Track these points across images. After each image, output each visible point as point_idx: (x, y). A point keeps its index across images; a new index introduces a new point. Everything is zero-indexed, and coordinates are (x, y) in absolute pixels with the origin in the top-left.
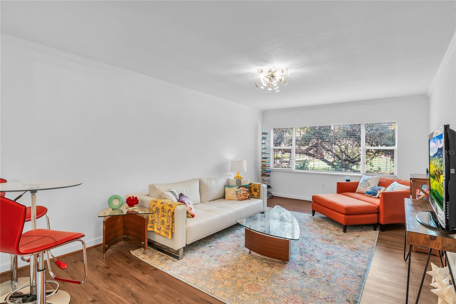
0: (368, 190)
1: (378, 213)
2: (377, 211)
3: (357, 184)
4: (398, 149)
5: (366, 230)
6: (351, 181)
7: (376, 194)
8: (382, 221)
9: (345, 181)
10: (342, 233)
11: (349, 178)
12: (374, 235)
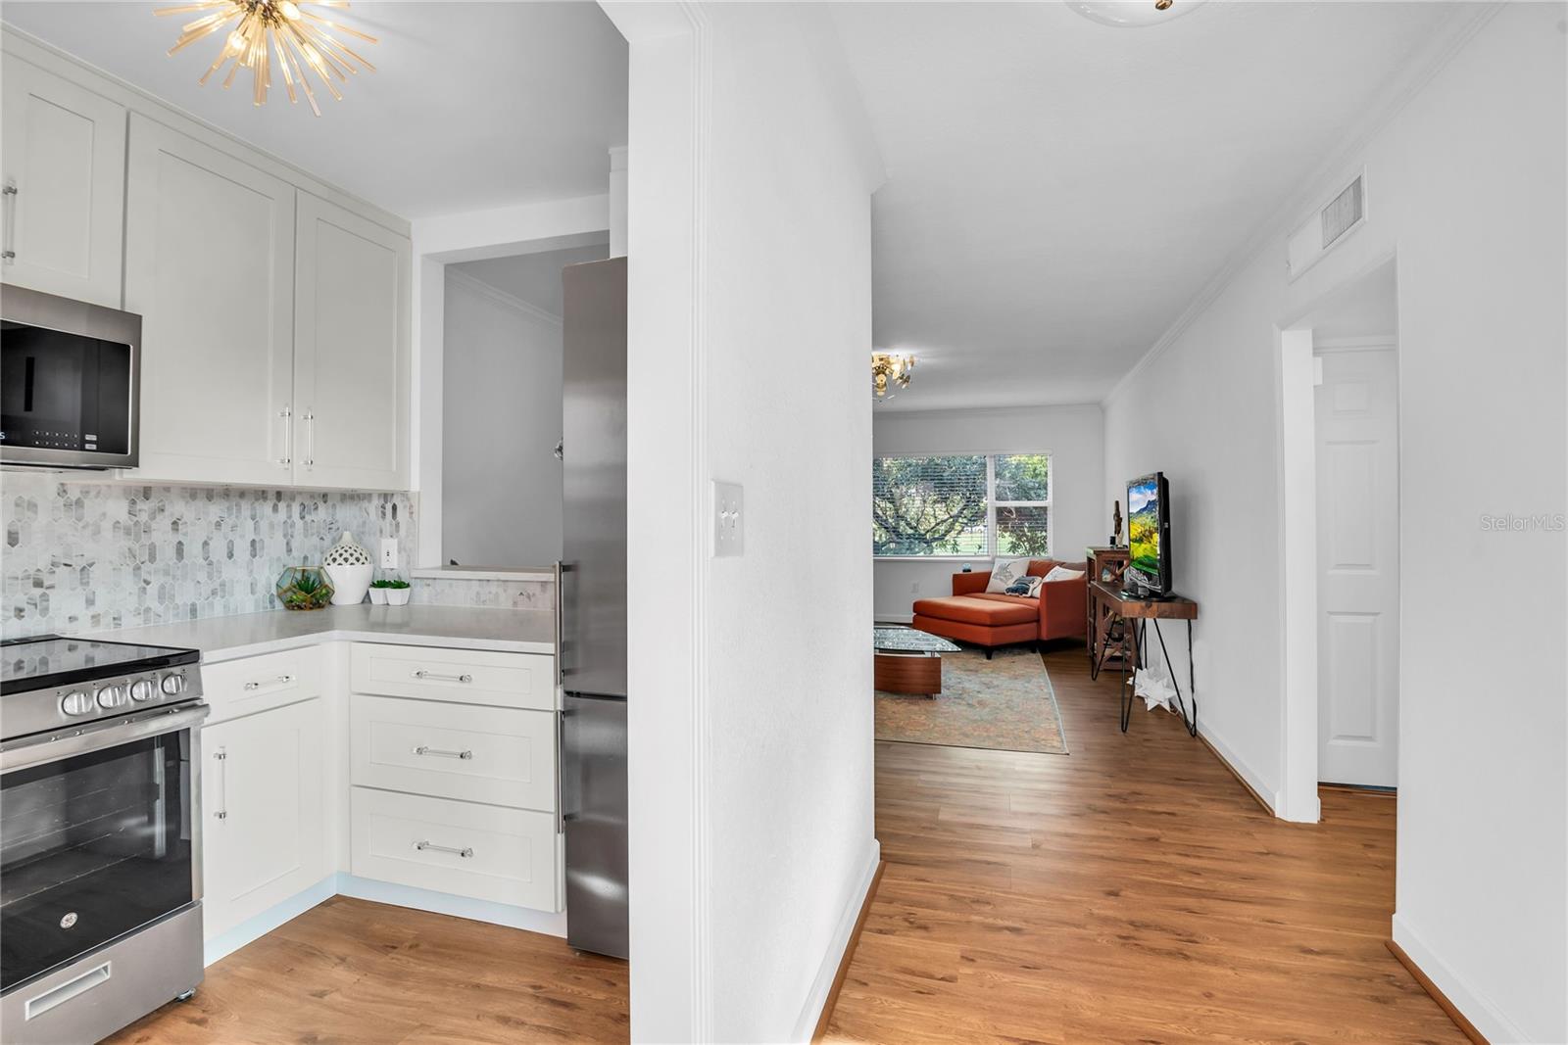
0: (1011, 584)
1: (1038, 621)
2: (1034, 617)
3: (986, 577)
4: (1054, 506)
5: (1019, 654)
6: (973, 572)
7: (1028, 589)
8: (1044, 636)
9: (961, 572)
10: (985, 661)
11: (967, 566)
12: (1037, 657)
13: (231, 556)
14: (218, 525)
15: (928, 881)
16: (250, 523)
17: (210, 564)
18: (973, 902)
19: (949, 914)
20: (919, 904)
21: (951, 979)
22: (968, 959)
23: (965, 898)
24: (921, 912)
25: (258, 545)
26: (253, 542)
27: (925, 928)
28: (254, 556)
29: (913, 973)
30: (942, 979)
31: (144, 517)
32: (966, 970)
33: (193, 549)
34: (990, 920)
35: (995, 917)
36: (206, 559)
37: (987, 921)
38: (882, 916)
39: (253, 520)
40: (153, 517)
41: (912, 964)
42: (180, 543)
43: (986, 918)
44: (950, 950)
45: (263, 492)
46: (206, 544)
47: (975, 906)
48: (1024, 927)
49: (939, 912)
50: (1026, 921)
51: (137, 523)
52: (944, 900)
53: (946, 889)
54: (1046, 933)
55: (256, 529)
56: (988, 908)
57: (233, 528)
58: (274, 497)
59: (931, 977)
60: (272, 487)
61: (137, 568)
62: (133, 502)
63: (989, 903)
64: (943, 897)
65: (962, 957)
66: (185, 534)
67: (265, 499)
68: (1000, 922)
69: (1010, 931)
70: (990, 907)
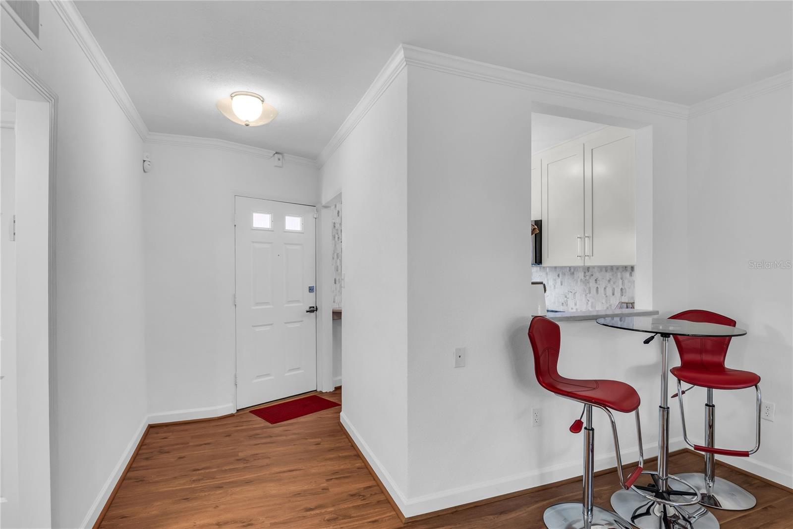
13: (613, 294)
14: (609, 281)
15: (370, 522)
16: (620, 281)
17: (607, 296)
18: (337, 518)
19: (346, 506)
20: (364, 506)
21: (328, 480)
22: (325, 489)
23: (343, 519)
24: (360, 503)
25: (624, 291)
26: (622, 289)
27: (352, 495)
28: (622, 295)
29: (344, 477)
30: (332, 479)
31: (587, 278)
32: (324, 485)
33: (601, 290)
34: (323, 511)
35: (321, 514)
36: (605, 294)
37: (325, 510)
38: (376, 494)
39: (622, 279)
40: (590, 278)
41: (347, 480)
42: (597, 287)
43: (326, 511)
44: (334, 490)
45: (626, 267)
46: (605, 288)
47: (334, 516)
48: (305, 513)
49: (351, 505)
50: (304, 517)
51: (586, 280)
52: (354, 513)
53: (357, 520)
54: (293, 514)
55: (623, 283)
56: (327, 517)
57: (614, 283)
58: (630, 269)
59: (336, 478)
60: (629, 266)
61: (586, 295)
62: (585, 273)
63: (328, 520)
64: (355, 515)
65: (328, 489)
66: (599, 284)
67: (626, 270)
68: (318, 511)
69: (311, 509)
70: (327, 518)
